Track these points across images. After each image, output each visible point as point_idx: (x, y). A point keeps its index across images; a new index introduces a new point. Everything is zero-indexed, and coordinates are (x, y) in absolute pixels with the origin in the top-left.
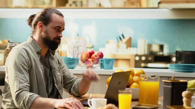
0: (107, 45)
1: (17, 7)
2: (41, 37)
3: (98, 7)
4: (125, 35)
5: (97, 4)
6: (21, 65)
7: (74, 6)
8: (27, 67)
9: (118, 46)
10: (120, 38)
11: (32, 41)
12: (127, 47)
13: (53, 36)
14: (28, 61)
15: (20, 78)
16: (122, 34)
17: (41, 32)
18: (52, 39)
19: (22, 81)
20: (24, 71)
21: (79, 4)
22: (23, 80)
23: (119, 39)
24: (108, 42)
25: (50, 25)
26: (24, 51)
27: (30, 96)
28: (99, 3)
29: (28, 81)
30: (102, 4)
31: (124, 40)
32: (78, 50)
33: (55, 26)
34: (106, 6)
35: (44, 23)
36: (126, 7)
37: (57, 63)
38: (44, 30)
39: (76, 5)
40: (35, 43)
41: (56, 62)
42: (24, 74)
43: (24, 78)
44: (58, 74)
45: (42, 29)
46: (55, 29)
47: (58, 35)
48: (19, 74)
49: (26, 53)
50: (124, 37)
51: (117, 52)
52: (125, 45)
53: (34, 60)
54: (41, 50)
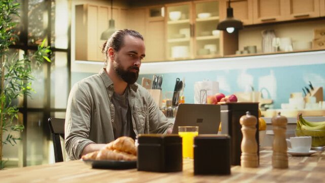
0: (290, 100)
1: (176, 60)
2: (112, 67)
3: (277, 52)
4: (313, 86)
5: (275, 48)
6: (79, 103)
7: (246, 53)
8: (87, 106)
9: (305, 100)
10: (308, 90)
11: (103, 74)
12: (317, 101)
13: (126, 64)
14: (90, 98)
15: (74, 120)
16: (309, 84)
17: (113, 61)
18: (125, 69)
19: (77, 124)
20: (81, 112)
21: (252, 50)
22: (79, 123)
23: (306, 91)
24: (291, 96)
25: (122, 51)
26: (87, 85)
27: (80, 142)
28: (277, 47)
29: (86, 125)
30: (281, 48)
31: (313, 93)
32: (206, 95)
33: (129, 51)
34: (286, 50)
35: (115, 49)
36: (313, 49)
37: (140, 102)
38: (116, 57)
39: (249, 52)
40: (107, 75)
41: (139, 100)
42: (80, 115)
43: (79, 121)
44: (141, 116)
45: (113, 57)
46: (129, 55)
47: (135, 64)
48: (74, 115)
49: (88, 88)
50: (312, 88)
51: (305, 108)
52: (314, 99)
53: (100, 97)
54: (113, 85)
